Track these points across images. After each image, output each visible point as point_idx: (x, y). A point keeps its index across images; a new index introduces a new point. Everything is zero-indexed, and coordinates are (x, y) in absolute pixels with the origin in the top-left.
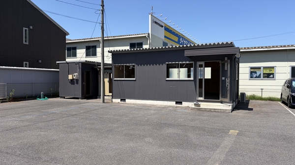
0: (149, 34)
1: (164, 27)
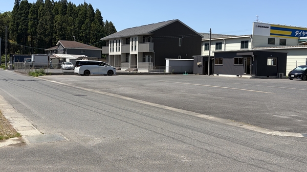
0: (252, 35)
1: (270, 27)
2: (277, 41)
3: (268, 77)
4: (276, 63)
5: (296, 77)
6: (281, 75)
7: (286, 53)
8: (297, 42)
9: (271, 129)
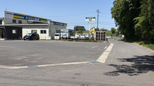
0: (4, 18)
1: (13, 14)
2: (17, 21)
3: (13, 39)
4: (17, 32)
5: (27, 39)
6: (20, 38)
7: (22, 27)
8: (27, 22)
9: (12, 66)
